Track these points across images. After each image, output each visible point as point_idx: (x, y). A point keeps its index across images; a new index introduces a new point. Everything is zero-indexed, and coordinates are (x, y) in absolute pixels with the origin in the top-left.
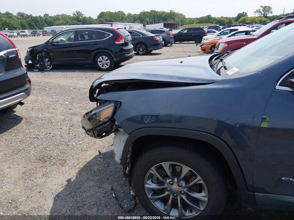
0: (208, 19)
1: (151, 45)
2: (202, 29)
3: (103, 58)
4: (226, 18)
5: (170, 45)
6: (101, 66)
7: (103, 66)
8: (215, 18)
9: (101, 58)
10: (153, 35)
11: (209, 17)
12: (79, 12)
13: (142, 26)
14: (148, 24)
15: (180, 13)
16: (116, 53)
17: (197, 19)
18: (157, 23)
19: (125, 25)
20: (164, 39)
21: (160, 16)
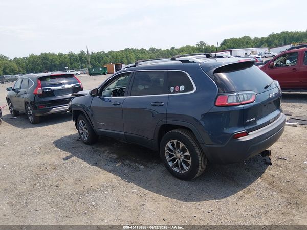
12: (202, 42)
13: (267, 49)
19: (248, 50)
21: (293, 37)
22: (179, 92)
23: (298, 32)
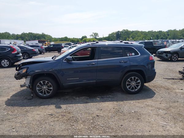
0: (66, 39)
1: (32, 54)
2: (60, 45)
3: (4, 61)
4: (76, 38)
5: (43, 53)
6: (3, 65)
7: (4, 65)
8: (70, 38)
9: (3, 61)
10: (32, 48)
11: (66, 38)
13: (23, 42)
14: (27, 41)
15: (48, 35)
16: (12, 58)
17: (59, 39)
18: (33, 40)
19: (11, 41)
20: (39, 50)
21: (35, 36)
22: (132, 56)
23: (38, 34)
